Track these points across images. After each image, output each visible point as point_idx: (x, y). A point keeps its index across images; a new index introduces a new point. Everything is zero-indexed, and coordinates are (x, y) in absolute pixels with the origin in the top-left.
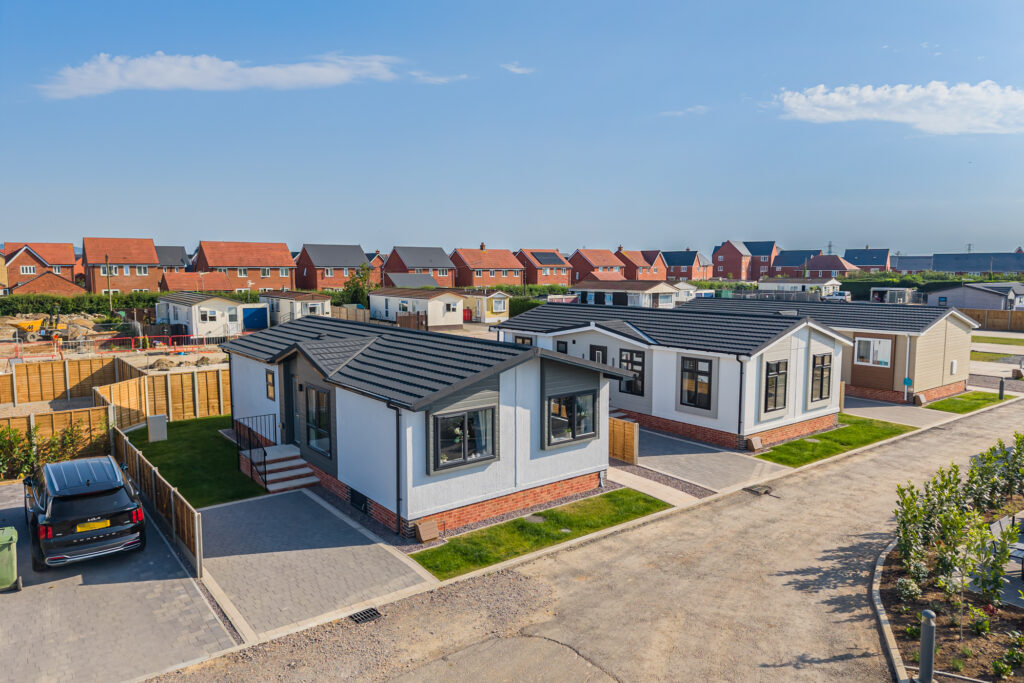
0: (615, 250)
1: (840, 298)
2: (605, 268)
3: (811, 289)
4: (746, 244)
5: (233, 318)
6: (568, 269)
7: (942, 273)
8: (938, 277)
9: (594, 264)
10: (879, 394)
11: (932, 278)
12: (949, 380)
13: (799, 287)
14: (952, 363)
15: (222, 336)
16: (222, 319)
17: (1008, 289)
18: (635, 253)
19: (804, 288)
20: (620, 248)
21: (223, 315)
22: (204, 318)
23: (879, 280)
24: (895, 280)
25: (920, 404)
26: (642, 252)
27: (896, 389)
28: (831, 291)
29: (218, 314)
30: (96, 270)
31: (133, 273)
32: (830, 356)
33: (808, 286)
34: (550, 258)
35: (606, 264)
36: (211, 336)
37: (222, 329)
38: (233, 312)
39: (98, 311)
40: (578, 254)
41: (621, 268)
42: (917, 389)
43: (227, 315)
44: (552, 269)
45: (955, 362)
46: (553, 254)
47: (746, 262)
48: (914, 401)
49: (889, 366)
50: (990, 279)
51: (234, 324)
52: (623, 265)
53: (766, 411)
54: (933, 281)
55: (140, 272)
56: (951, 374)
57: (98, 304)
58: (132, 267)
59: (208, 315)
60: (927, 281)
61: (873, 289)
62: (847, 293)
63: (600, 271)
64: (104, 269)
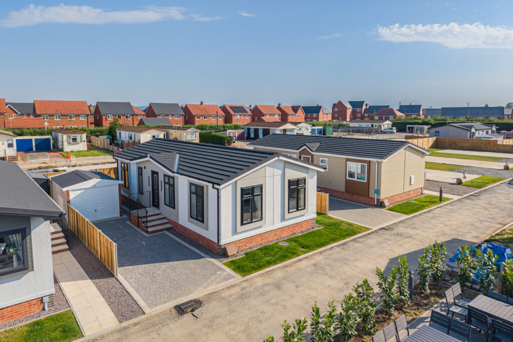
0: (276, 106)
1: (390, 131)
2: (270, 115)
3: (376, 126)
4: (350, 102)
6: (250, 115)
7: (443, 117)
8: (442, 120)
9: (264, 113)
10: (362, 199)
11: (439, 120)
12: (408, 188)
13: (370, 125)
14: (411, 178)
17: (471, 127)
18: (288, 107)
19: (372, 125)
20: (280, 104)
21: (3, 144)
23: (411, 121)
24: (419, 121)
25: (384, 207)
26: (292, 107)
27: (370, 196)
28: (387, 126)
32: (305, 180)
33: (374, 124)
34: (240, 110)
35: (271, 113)
37: (2, 152)
38: (10, 142)
40: (256, 107)
41: (279, 115)
42: (382, 197)
43: (6, 144)
44: (240, 115)
45: (413, 177)
46: (242, 108)
47: (349, 112)
48: (381, 205)
49: (366, 181)
50: (468, 121)
51: (11, 149)
52: (281, 113)
53: (242, 224)
54: (439, 122)
56: (410, 184)
60: (436, 122)
61: (408, 126)
62: (394, 128)
63: (268, 116)
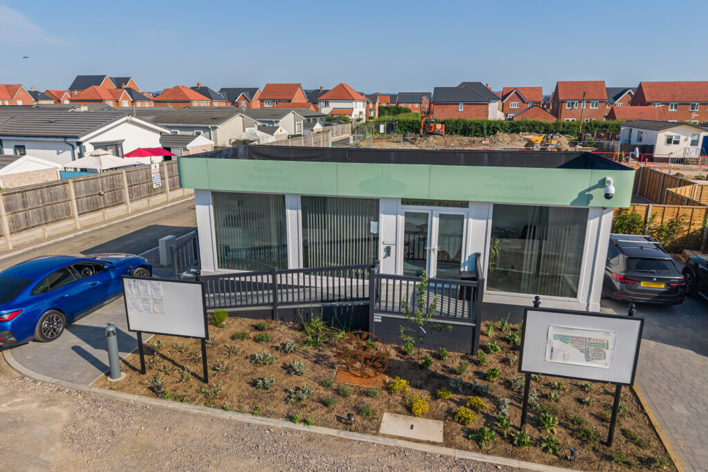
5: (694, 143)
15: (681, 157)
16: (685, 142)
21: (686, 140)
22: (669, 141)
29: (682, 138)
30: (564, 104)
31: (588, 106)
36: (672, 156)
37: (682, 152)
38: (695, 138)
39: (567, 133)
43: (690, 139)
51: (694, 148)
55: (593, 106)
57: (568, 128)
58: (588, 102)
59: (674, 139)
64: (569, 104)
